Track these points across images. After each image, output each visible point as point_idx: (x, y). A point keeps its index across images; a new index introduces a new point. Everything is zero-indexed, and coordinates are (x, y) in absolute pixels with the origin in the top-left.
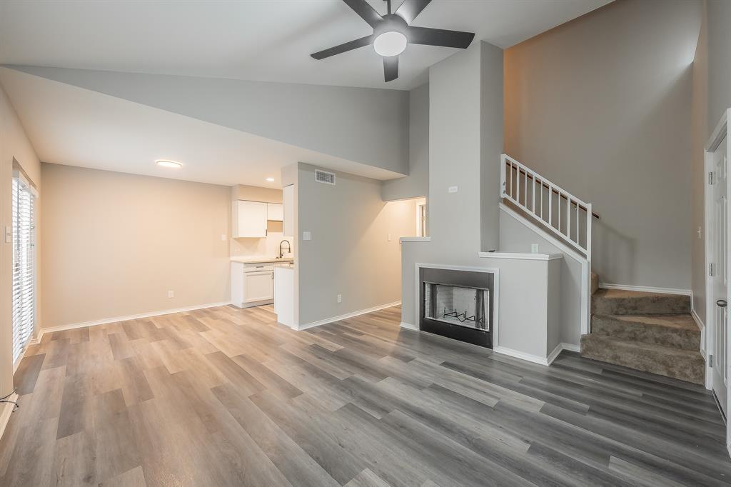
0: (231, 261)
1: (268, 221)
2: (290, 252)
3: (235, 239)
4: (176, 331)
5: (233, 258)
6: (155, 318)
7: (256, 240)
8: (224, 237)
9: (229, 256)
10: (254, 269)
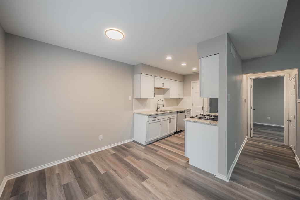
0: (134, 113)
1: (155, 88)
2: (163, 107)
3: (136, 99)
4: (119, 178)
5: (135, 111)
6: (92, 155)
7: (145, 99)
8: (130, 98)
9: (133, 110)
10: (152, 119)
